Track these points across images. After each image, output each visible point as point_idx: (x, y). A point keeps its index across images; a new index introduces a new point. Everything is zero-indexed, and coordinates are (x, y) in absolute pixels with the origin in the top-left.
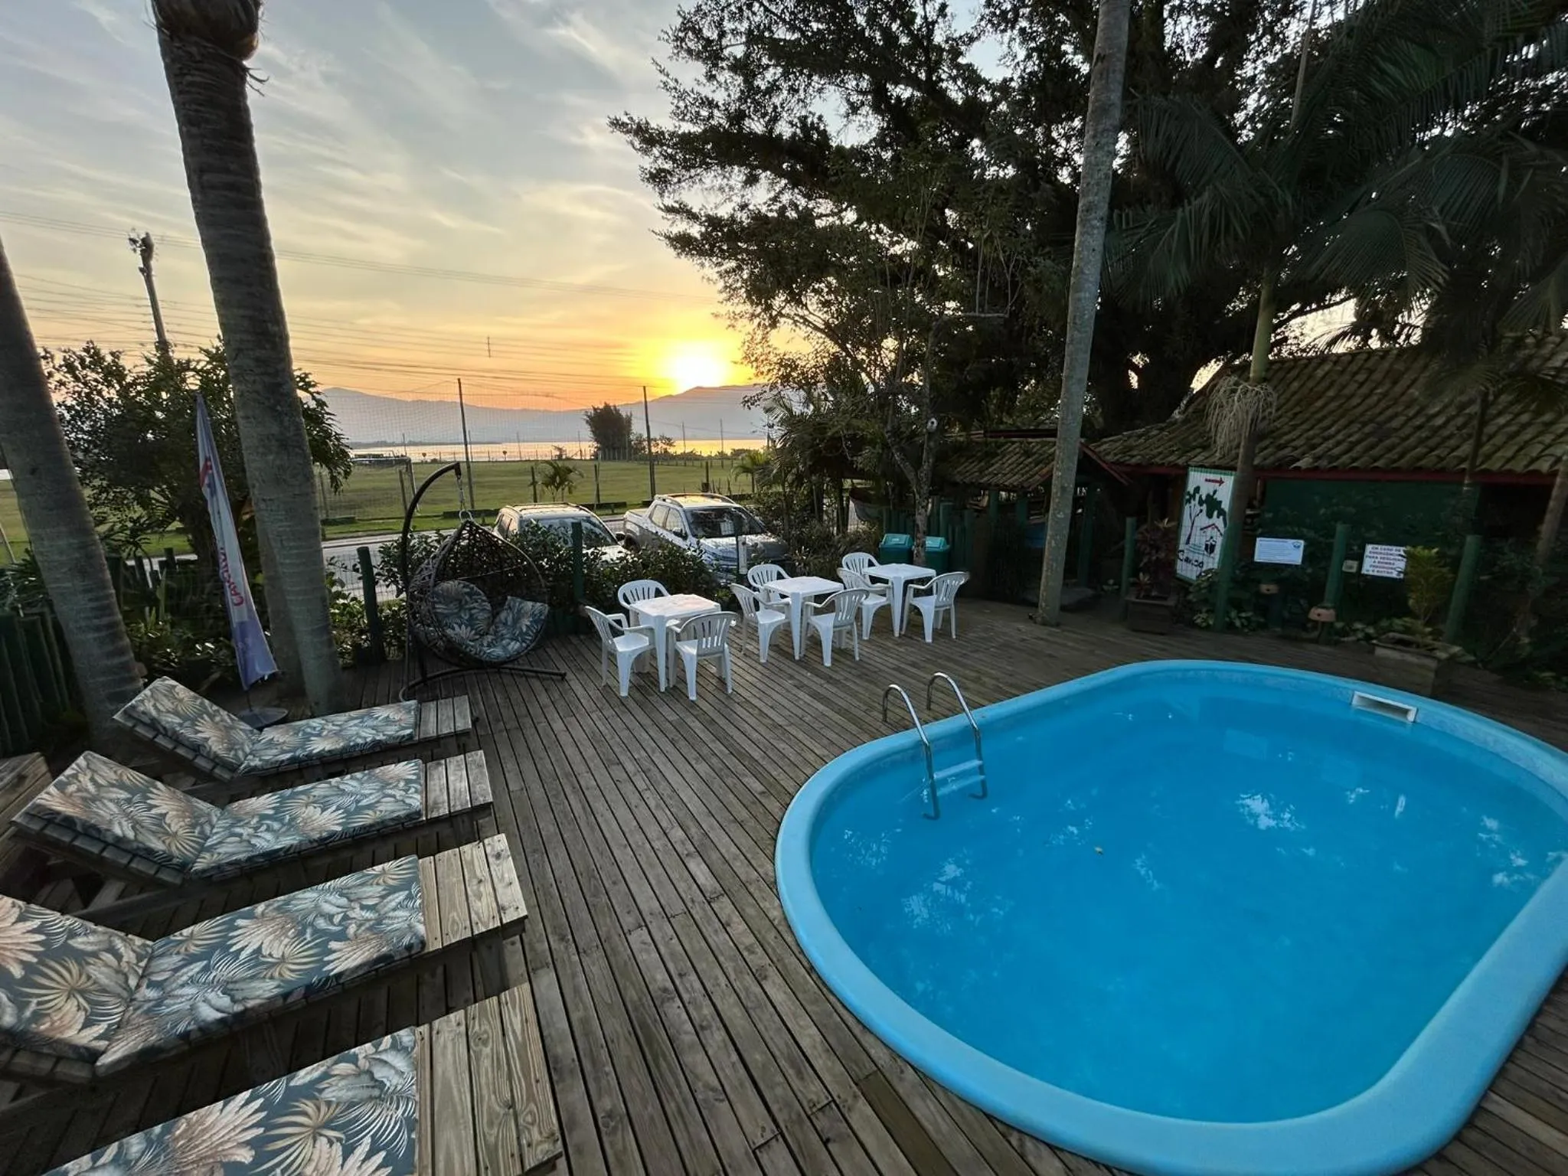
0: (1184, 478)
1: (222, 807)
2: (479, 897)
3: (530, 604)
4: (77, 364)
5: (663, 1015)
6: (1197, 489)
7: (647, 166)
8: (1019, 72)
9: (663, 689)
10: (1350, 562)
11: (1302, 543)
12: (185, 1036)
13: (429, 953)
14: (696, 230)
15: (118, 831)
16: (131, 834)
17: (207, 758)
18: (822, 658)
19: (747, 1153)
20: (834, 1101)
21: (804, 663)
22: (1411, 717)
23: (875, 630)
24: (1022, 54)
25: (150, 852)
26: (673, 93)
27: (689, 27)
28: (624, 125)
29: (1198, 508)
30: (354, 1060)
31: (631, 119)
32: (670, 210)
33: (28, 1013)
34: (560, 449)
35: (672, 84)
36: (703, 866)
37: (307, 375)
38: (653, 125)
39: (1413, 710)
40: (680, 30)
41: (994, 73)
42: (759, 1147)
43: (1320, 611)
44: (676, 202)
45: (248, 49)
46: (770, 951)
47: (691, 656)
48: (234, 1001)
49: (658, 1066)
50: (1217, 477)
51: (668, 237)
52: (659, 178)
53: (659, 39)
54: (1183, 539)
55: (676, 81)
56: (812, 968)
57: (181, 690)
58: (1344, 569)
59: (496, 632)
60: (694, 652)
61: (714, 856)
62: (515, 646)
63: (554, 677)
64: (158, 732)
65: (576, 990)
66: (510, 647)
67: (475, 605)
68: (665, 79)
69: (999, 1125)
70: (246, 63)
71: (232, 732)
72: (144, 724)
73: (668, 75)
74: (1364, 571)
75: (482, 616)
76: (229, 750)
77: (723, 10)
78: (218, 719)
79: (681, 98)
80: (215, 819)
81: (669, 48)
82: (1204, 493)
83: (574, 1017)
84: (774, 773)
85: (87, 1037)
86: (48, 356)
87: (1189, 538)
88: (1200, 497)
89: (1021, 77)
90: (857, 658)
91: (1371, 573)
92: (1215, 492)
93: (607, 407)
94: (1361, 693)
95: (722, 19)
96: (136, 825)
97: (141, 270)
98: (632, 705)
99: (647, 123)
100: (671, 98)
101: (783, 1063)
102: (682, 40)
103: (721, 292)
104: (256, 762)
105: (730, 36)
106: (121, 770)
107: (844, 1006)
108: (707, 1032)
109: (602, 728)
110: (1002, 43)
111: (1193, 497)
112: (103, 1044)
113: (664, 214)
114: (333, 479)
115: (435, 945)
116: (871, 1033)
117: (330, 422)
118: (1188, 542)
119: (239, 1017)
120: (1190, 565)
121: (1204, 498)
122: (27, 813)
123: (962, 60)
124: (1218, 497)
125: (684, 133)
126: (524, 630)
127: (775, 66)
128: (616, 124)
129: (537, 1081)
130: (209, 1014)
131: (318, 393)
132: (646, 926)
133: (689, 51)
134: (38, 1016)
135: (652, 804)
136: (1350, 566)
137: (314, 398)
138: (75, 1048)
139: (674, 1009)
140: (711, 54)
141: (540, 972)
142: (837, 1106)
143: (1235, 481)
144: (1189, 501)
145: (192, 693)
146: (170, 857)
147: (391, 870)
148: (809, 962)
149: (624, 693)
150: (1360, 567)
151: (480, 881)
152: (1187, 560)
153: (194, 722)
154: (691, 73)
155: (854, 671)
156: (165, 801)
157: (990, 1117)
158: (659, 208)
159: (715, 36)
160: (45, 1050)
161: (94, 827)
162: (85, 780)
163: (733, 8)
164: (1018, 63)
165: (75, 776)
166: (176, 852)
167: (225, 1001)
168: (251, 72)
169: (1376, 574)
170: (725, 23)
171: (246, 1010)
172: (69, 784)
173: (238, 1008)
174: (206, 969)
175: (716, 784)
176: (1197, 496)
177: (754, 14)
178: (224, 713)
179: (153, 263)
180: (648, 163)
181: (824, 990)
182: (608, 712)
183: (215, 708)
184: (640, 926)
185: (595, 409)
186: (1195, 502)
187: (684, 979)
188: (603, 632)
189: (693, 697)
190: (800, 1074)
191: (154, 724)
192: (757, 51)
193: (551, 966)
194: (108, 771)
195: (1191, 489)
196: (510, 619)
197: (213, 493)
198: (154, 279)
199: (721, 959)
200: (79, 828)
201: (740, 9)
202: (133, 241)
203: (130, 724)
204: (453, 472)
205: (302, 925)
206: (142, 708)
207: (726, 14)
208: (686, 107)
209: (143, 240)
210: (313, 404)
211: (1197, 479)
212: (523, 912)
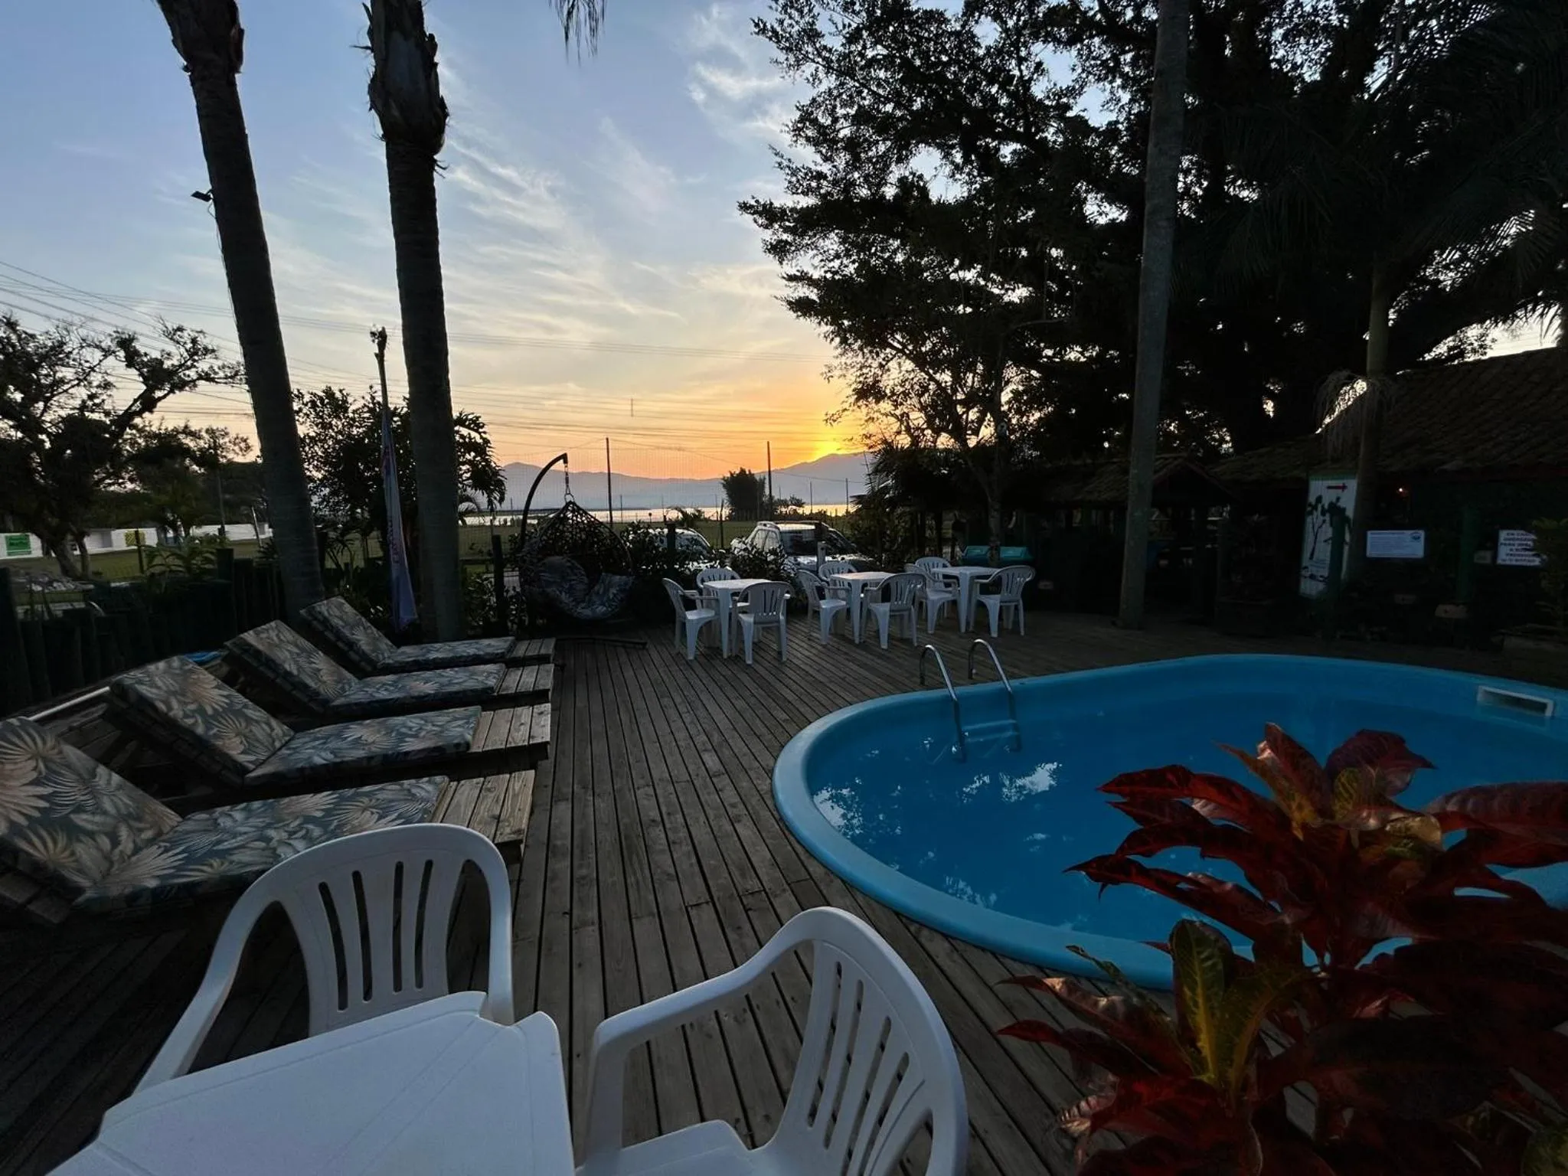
0: (1305, 491)
1: (360, 678)
2: (518, 730)
3: (618, 577)
4: (318, 403)
5: (646, 835)
6: (1319, 499)
7: (768, 239)
8: (1124, 115)
9: (725, 656)
10: (1482, 553)
11: (1422, 533)
12: (302, 769)
13: (472, 753)
14: (813, 294)
15: (287, 667)
16: (295, 672)
17: (357, 653)
18: (879, 642)
19: (681, 909)
20: (764, 890)
21: (863, 646)
22: (1548, 713)
23: (939, 626)
24: (1125, 97)
25: (306, 686)
26: (787, 171)
27: (806, 117)
28: (752, 207)
29: (1321, 518)
30: (402, 785)
31: (757, 201)
32: (791, 278)
33: (212, 732)
34: (699, 511)
35: (785, 163)
36: (716, 757)
37: (478, 418)
38: (777, 204)
39: (1550, 704)
40: (799, 122)
41: (1099, 119)
42: (691, 906)
43: (1448, 608)
44: (798, 271)
45: (437, 146)
46: (749, 808)
47: (750, 624)
48: (336, 756)
49: (631, 860)
50: (1340, 483)
51: (790, 303)
52: (779, 250)
53: (782, 131)
54: (1306, 555)
55: (790, 160)
56: (781, 819)
57: (348, 607)
58: (1475, 560)
59: (590, 600)
60: (751, 620)
61: (727, 752)
62: (601, 609)
63: (637, 646)
64: (326, 627)
65: (584, 815)
66: (598, 610)
67: (575, 578)
68: (779, 160)
69: (904, 920)
70: (435, 157)
71: (378, 643)
72: (319, 621)
73: (782, 157)
74: (1499, 562)
75: (580, 587)
76: (373, 651)
77: (835, 100)
78: (369, 631)
79: (794, 174)
80: (353, 684)
81: (788, 138)
82: (1326, 503)
83: (576, 827)
84: (802, 710)
85: (243, 759)
86: (300, 396)
87: (1312, 554)
88: (1323, 507)
89: (1127, 119)
90: (916, 644)
91: (1508, 563)
92: (1338, 499)
93: (743, 471)
94: (1486, 688)
95: (835, 107)
96: (300, 668)
97: (376, 355)
98: (696, 665)
99: (771, 204)
100: (784, 176)
101: (732, 868)
102: (800, 129)
103: (836, 348)
104: (391, 661)
105: (842, 120)
106: (297, 636)
107: (799, 842)
108: (677, 846)
109: (665, 678)
110: (1105, 90)
111: (1315, 508)
112: (252, 766)
113: (786, 282)
114: (490, 502)
115: (475, 749)
116: (815, 858)
117: (490, 453)
118: (1311, 557)
119: (335, 764)
120: (1313, 582)
121: (1326, 507)
122: (234, 643)
123: (1070, 114)
124: (1341, 504)
125: (802, 208)
126: (611, 597)
127: (884, 140)
128: (745, 207)
129: (519, 810)
130: (318, 760)
131: (485, 433)
132: (653, 786)
133: (808, 139)
134: (216, 736)
135: (687, 721)
136: (1484, 558)
137: (481, 437)
138: (235, 762)
139: (657, 833)
140: (824, 139)
141: (559, 803)
142: (766, 893)
143: (1359, 485)
144: (1311, 513)
145: (354, 611)
146: (318, 694)
147: (460, 711)
148: (780, 815)
149: (691, 657)
150: (1495, 557)
151: (522, 724)
152: (1312, 577)
153: (352, 628)
154: (808, 156)
155: (907, 652)
156: (322, 663)
157: (897, 914)
158: (784, 278)
159: (829, 122)
160: (217, 758)
161: (273, 661)
162: (273, 634)
163: (844, 96)
164: (1123, 107)
165: (267, 630)
166: (322, 692)
167: (332, 756)
168: (439, 163)
169: (1514, 563)
170: (838, 110)
171: (342, 762)
172: (263, 632)
173: (338, 760)
174: (324, 743)
175: (748, 714)
176: (1320, 507)
177: (864, 99)
178: (374, 630)
179: (386, 352)
180: (768, 235)
181: (786, 832)
182: (674, 668)
183: (369, 624)
184: (648, 785)
185: (732, 475)
186: (1318, 513)
187: (672, 818)
188: (678, 605)
189: (749, 662)
190: (743, 875)
191: (325, 622)
192: (868, 132)
193: (570, 800)
194: (288, 634)
195: (1312, 499)
196: (601, 591)
197: (388, 473)
198: (385, 363)
199: (706, 807)
200: (263, 659)
201: (851, 96)
202: (373, 334)
203: (310, 618)
204: (562, 461)
205: (390, 731)
206: (319, 609)
207: (838, 103)
208: (798, 181)
209: (380, 333)
210: (479, 441)
211: (1320, 488)
212: (548, 740)
